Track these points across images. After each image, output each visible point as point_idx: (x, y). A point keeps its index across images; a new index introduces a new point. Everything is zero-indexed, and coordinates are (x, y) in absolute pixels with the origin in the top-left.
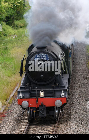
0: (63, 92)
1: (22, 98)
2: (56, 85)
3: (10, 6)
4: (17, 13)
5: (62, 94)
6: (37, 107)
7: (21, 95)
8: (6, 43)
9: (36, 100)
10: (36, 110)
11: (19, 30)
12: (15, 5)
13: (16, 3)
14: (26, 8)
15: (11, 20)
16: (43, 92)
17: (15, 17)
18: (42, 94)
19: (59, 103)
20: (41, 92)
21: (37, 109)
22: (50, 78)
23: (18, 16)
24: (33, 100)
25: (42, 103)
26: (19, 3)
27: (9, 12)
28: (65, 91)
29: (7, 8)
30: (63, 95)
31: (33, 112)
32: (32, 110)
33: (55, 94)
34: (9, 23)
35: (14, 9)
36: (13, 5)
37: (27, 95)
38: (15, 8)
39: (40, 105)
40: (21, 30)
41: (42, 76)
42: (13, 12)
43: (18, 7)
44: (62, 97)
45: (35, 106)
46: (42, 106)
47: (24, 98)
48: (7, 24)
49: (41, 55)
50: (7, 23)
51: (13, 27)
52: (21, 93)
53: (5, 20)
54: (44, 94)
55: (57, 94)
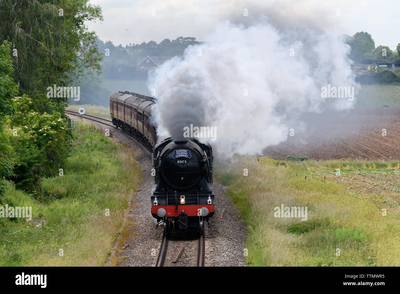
0: (209, 197)
1: (157, 205)
2: (200, 190)
3: (28, 136)
4: (49, 157)
5: (208, 201)
6: (176, 216)
7: (156, 201)
8: (14, 243)
9: (176, 207)
10: (175, 221)
11: (52, 206)
12: (42, 134)
13: (46, 127)
14: (73, 143)
15: (30, 176)
16: (184, 198)
17: (42, 169)
18: (183, 201)
19: (205, 211)
20: (182, 197)
21: (176, 219)
22: (193, 181)
23: (51, 165)
24: (172, 207)
25: (183, 211)
26: (53, 127)
27: (24, 152)
28: (212, 197)
29: (20, 141)
30: (210, 202)
31: (171, 223)
32: (170, 221)
33: (199, 200)
34: (25, 184)
35: (39, 146)
36: (38, 133)
37: (164, 202)
38: (43, 142)
39: (180, 214)
40: (58, 205)
41: (182, 178)
42: (36, 152)
43: (52, 140)
44: (209, 203)
45: (174, 216)
46: (183, 215)
47: (160, 205)
48: (18, 188)
49: (181, 151)
50: (20, 184)
51: (35, 197)
52: (156, 199)
53: (14, 175)
54: (186, 200)
55: (202, 200)
